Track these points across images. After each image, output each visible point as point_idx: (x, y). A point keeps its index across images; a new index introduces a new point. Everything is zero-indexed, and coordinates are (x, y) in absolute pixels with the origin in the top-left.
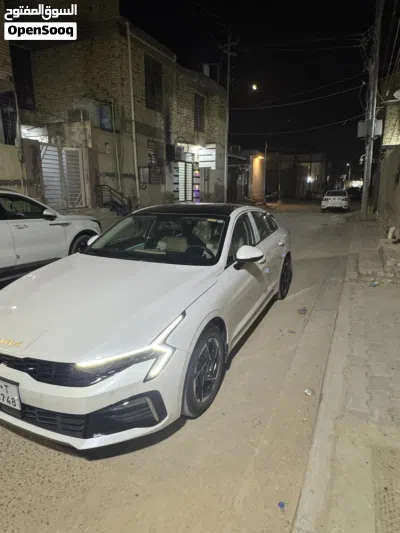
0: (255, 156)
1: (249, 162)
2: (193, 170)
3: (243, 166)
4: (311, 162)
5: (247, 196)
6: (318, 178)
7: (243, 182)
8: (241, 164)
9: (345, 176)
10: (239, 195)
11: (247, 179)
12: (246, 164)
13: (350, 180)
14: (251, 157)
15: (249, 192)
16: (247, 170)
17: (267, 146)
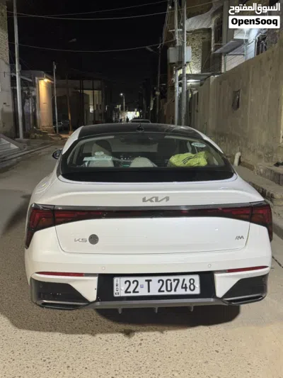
0: (41, 77)
1: (34, 85)
3: (28, 89)
4: (93, 89)
5: (36, 126)
6: (97, 107)
7: (31, 108)
8: (27, 86)
9: (120, 106)
10: (27, 125)
11: (34, 105)
12: (32, 86)
13: (126, 110)
14: (36, 78)
15: (38, 122)
16: (33, 94)
17: (55, 67)
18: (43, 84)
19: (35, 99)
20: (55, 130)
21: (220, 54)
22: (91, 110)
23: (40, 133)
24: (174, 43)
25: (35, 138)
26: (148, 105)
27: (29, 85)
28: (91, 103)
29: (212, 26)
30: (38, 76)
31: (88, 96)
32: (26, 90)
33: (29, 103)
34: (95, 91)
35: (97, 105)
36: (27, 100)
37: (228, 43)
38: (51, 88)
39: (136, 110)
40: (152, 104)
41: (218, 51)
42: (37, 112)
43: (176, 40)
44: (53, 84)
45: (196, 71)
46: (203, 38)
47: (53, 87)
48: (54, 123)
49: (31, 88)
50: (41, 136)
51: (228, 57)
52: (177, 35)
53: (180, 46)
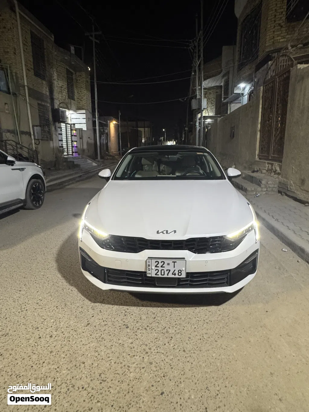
0: (111, 120)
2: (71, 130)
3: (103, 129)
4: (144, 127)
5: (108, 152)
6: (148, 139)
7: (105, 140)
8: (102, 126)
9: (163, 138)
10: (102, 151)
11: (107, 139)
12: (106, 126)
13: (166, 141)
14: (108, 121)
15: (109, 149)
16: (106, 131)
17: (120, 114)
18: (113, 124)
19: (108, 135)
20: (120, 154)
21: (227, 103)
22: (143, 141)
23: (110, 156)
24: (196, 96)
25: (107, 159)
26: (181, 137)
27: (104, 126)
28: (143, 136)
29: (222, 84)
30: (109, 120)
31: (141, 131)
32: (102, 129)
33: (103, 137)
34: (145, 128)
35: (147, 138)
36: (102, 136)
37: (232, 96)
38: (117, 127)
39: (173, 140)
40: (183, 136)
41: (225, 101)
42: (109, 142)
43: (197, 95)
44: (119, 125)
45: (211, 114)
46: (217, 92)
47: (118, 127)
48: (119, 150)
49: (105, 128)
50: (111, 158)
51: (232, 105)
52: (198, 92)
53: (199, 99)
